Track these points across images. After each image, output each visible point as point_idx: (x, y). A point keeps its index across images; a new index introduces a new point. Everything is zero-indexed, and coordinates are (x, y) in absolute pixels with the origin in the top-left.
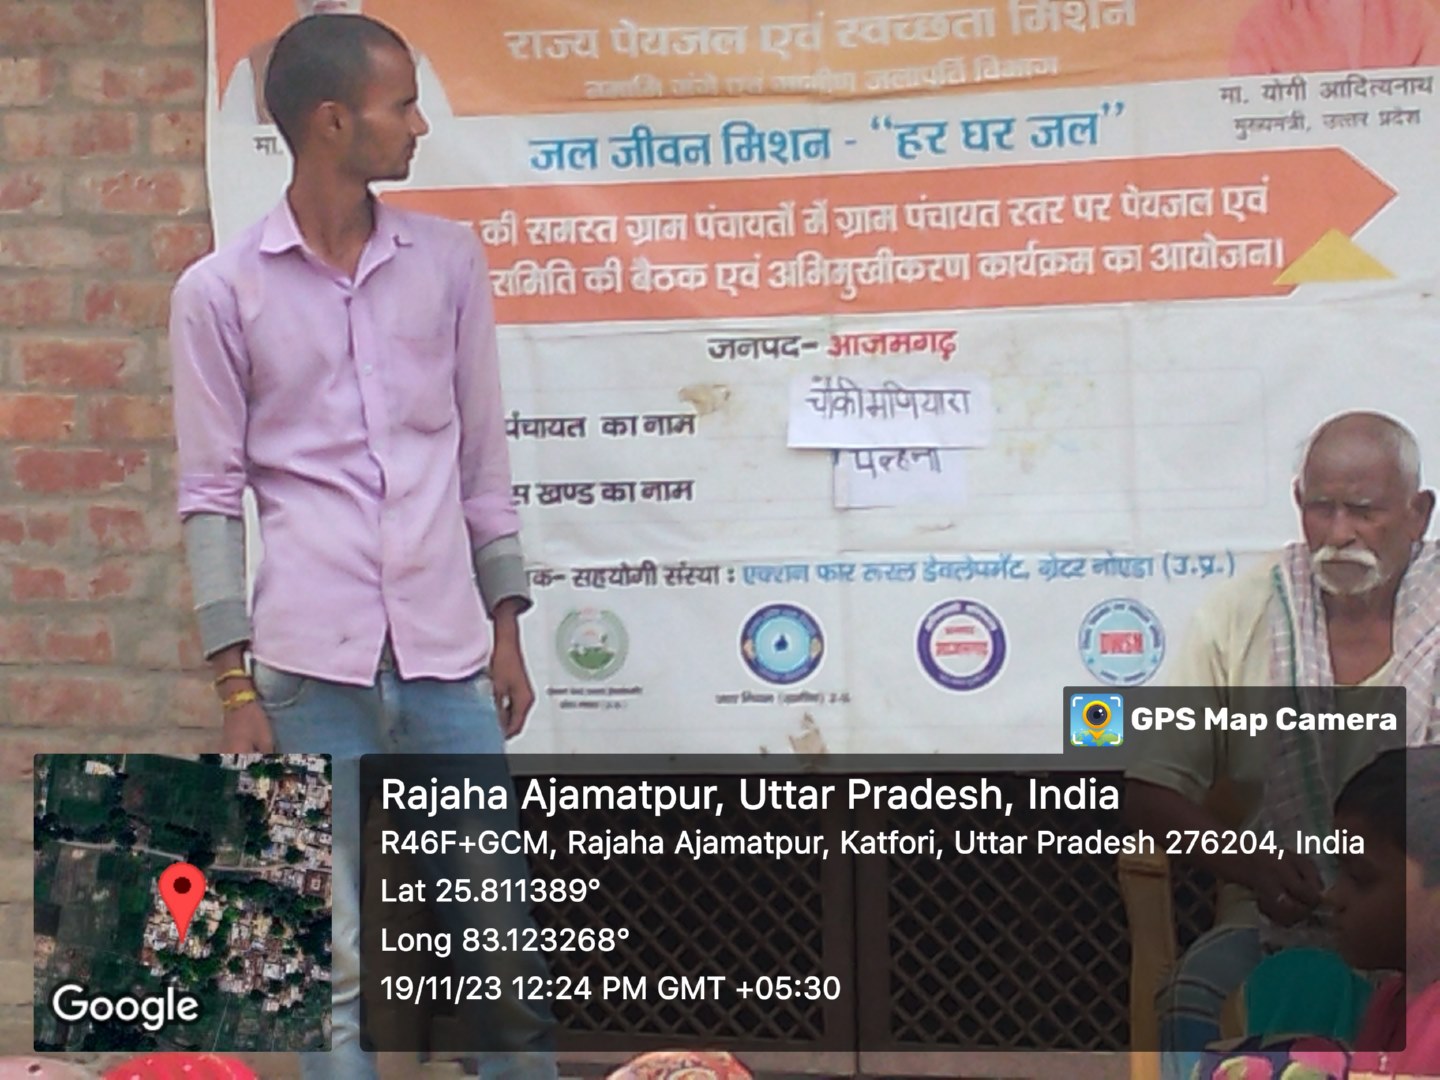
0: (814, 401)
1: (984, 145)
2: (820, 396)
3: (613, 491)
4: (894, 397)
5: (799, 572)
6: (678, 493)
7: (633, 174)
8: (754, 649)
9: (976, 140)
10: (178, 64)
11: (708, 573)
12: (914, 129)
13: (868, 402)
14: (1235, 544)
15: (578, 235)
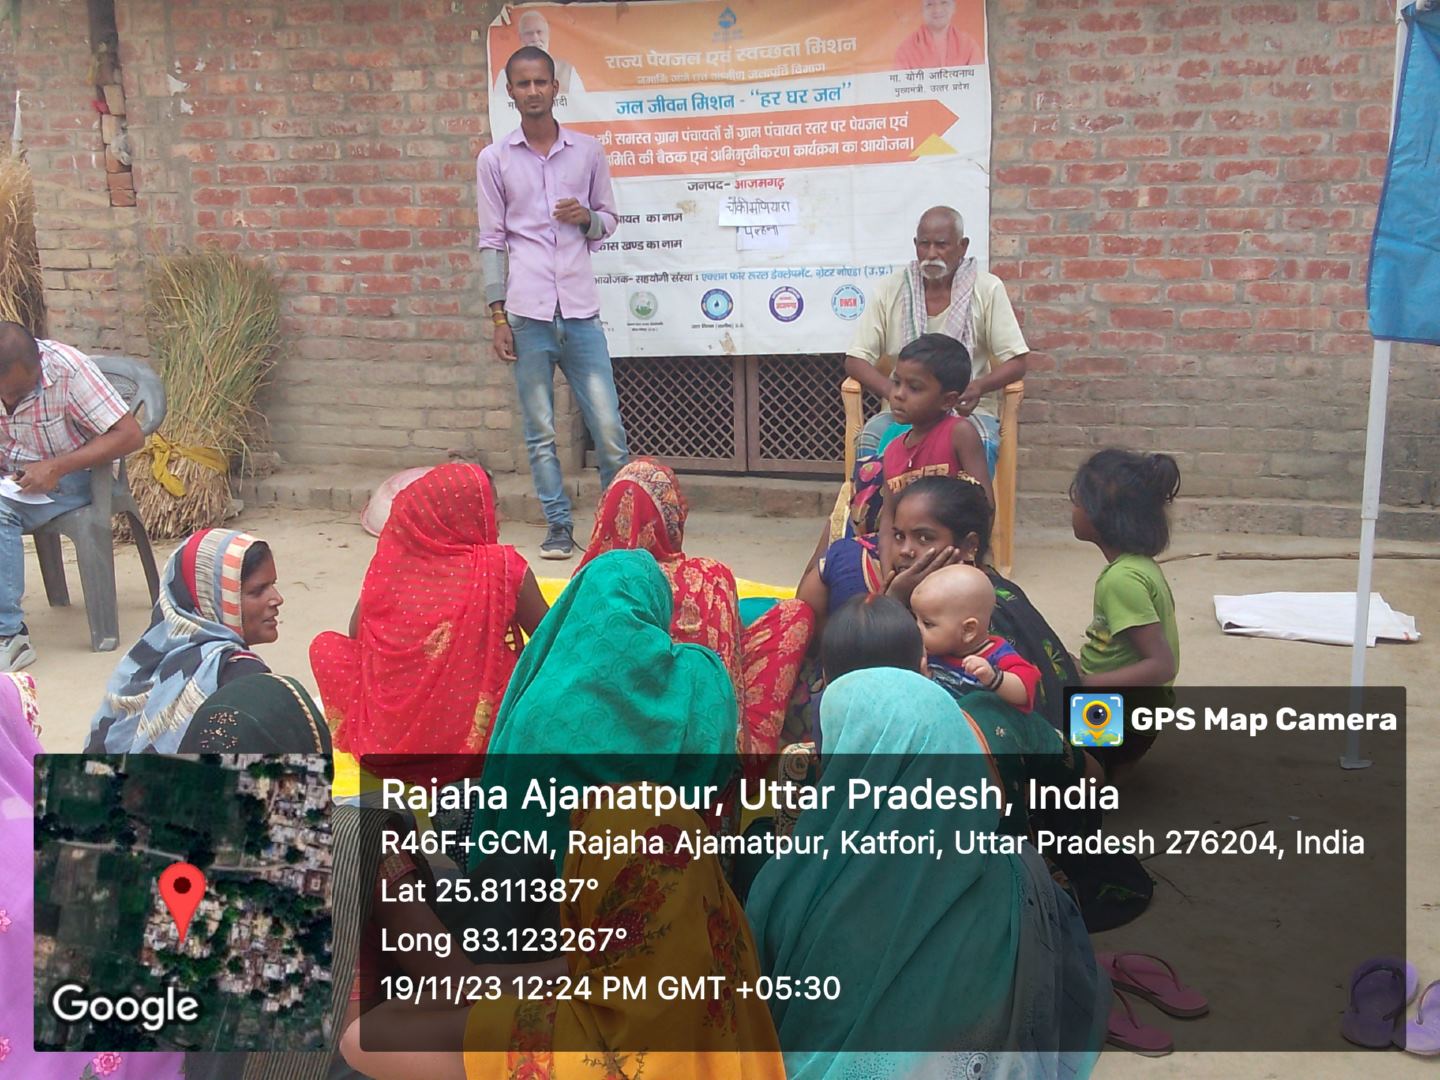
0: (729, 207)
1: (795, 101)
2: (731, 204)
3: (651, 245)
4: (761, 205)
5: (723, 276)
6: (676, 245)
7: (658, 115)
8: (706, 307)
9: (792, 99)
11: (688, 277)
12: (768, 95)
13: (750, 206)
14: (893, 263)
15: (636, 141)
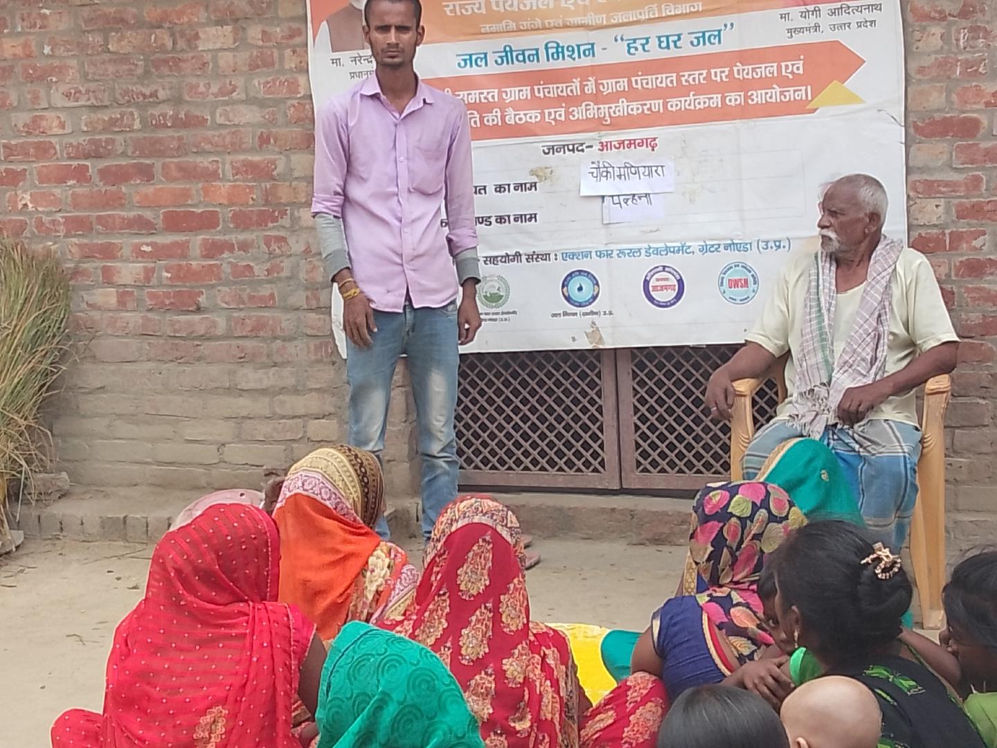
0: (592, 173)
1: (668, 47)
2: (595, 170)
3: (501, 220)
4: (630, 170)
5: (587, 254)
6: (530, 219)
7: (506, 68)
8: (568, 291)
9: (664, 45)
10: (295, 25)
11: (545, 256)
12: (635, 41)
13: (617, 172)
14: (790, 235)
15: (480, 98)
